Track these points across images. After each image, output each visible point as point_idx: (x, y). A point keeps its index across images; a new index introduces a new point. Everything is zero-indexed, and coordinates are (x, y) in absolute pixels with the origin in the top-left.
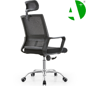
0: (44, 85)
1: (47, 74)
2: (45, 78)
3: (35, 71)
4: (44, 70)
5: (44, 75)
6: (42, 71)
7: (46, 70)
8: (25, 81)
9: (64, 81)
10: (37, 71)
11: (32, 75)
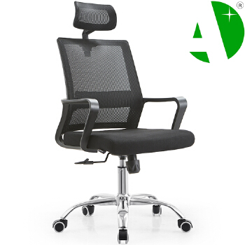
0: (123, 242)
1: (131, 207)
2: (123, 221)
3: (95, 199)
4: (120, 195)
5: (122, 212)
6: (115, 201)
7: (126, 195)
8: (65, 230)
9: (180, 229)
10: (100, 198)
11: (85, 212)
